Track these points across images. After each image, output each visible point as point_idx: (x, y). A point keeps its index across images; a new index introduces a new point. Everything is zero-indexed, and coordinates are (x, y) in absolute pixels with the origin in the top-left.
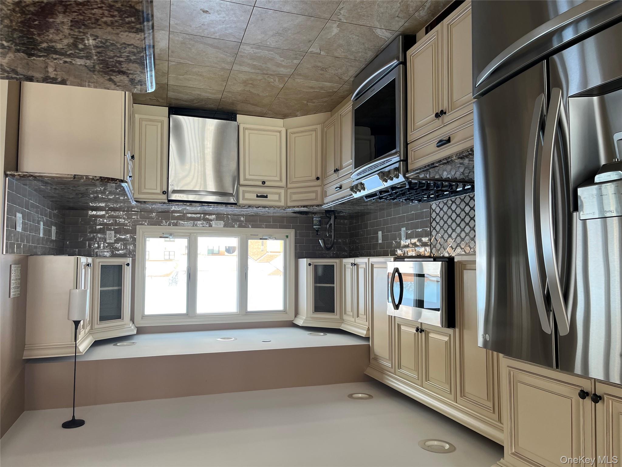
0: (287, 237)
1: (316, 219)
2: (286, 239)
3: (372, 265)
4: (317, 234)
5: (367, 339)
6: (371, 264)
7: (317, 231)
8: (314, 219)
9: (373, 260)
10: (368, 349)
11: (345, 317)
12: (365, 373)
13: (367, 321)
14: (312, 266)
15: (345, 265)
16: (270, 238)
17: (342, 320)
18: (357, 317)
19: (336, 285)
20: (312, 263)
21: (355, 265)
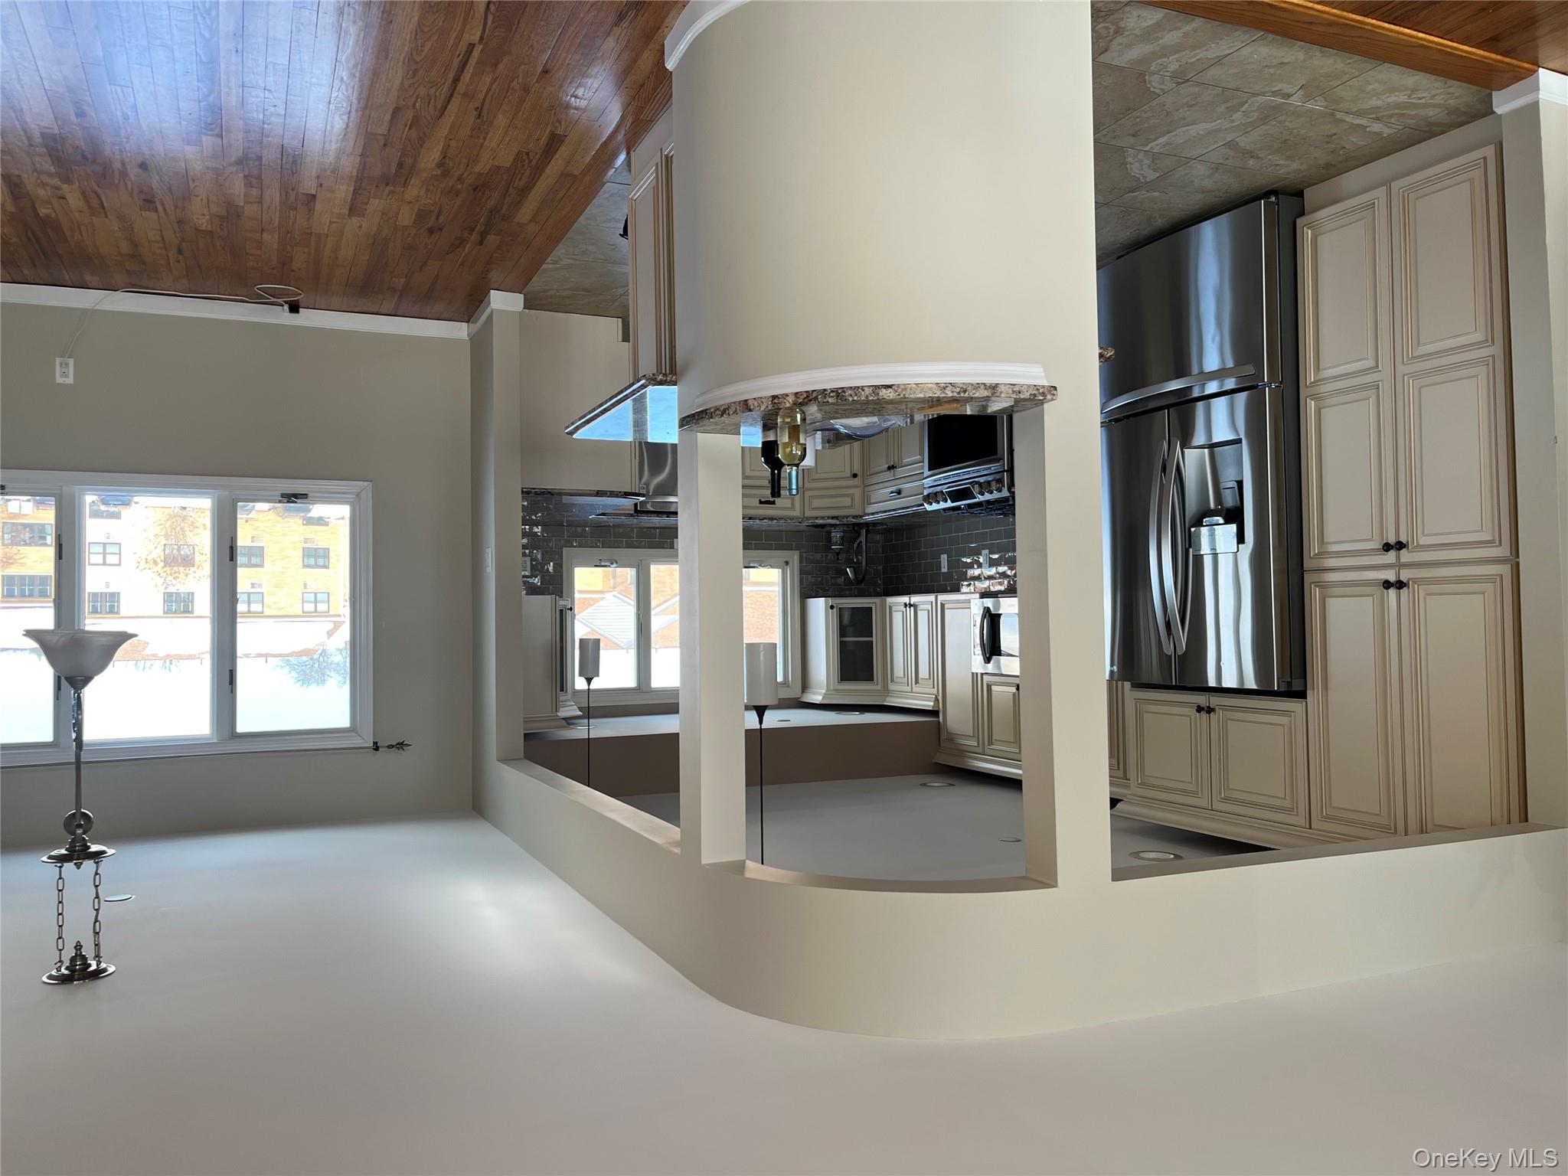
0: (787, 563)
1: (836, 535)
2: (785, 567)
3: (943, 605)
4: (838, 559)
5: (934, 713)
6: (941, 603)
7: (838, 554)
8: (833, 534)
9: (942, 597)
10: (938, 728)
11: (892, 687)
12: (933, 761)
13: (934, 687)
14: (835, 609)
15: (890, 607)
16: (760, 565)
17: (886, 691)
18: (916, 684)
19: (875, 639)
20: (835, 605)
21: (911, 605)
